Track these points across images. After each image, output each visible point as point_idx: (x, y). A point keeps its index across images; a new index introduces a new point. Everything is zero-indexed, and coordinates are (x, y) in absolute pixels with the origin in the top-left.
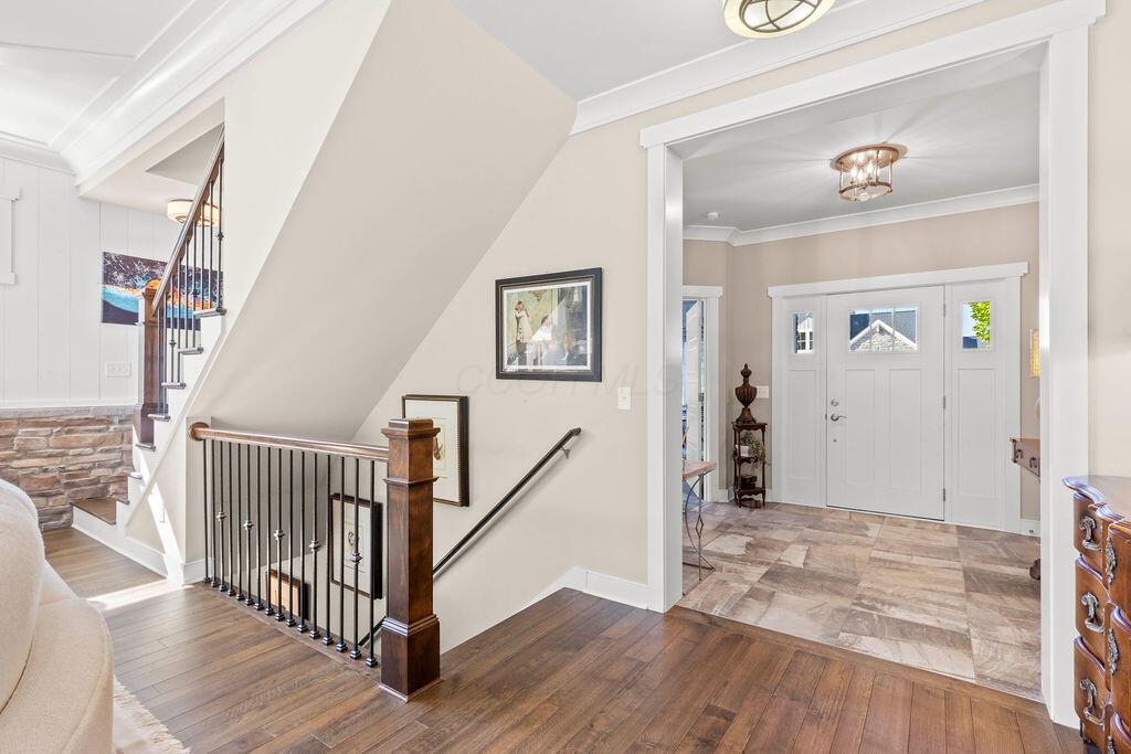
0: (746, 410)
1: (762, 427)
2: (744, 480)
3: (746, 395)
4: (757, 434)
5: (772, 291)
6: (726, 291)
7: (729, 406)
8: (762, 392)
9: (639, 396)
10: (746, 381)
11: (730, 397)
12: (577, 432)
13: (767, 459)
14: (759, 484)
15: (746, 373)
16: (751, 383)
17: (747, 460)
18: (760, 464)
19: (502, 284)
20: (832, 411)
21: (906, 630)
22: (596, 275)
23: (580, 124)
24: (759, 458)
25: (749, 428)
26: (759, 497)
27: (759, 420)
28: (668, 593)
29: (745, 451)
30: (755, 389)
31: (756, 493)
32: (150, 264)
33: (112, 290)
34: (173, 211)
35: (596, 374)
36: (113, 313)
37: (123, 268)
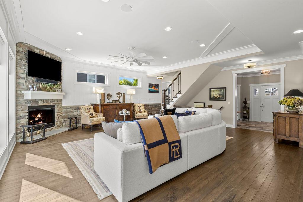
0: (245, 105)
1: (248, 108)
2: (245, 117)
3: (245, 103)
4: (247, 109)
5: (250, 85)
6: (241, 85)
7: (242, 104)
8: (248, 102)
9: (232, 103)
10: (245, 100)
11: (242, 103)
12: (222, 107)
13: (249, 113)
14: (248, 118)
15: (245, 99)
16: (246, 101)
17: (246, 113)
18: (248, 114)
19: (210, 89)
20: (262, 105)
21: (267, 130)
22: (225, 88)
23: (223, 70)
24: (248, 113)
25: (246, 108)
26: (248, 120)
27: (248, 107)
28: (236, 126)
29: (245, 112)
30: (247, 102)
31: (247, 119)
32: (153, 84)
33: (150, 88)
34: (158, 78)
35: (225, 100)
36: (150, 91)
37: (150, 85)
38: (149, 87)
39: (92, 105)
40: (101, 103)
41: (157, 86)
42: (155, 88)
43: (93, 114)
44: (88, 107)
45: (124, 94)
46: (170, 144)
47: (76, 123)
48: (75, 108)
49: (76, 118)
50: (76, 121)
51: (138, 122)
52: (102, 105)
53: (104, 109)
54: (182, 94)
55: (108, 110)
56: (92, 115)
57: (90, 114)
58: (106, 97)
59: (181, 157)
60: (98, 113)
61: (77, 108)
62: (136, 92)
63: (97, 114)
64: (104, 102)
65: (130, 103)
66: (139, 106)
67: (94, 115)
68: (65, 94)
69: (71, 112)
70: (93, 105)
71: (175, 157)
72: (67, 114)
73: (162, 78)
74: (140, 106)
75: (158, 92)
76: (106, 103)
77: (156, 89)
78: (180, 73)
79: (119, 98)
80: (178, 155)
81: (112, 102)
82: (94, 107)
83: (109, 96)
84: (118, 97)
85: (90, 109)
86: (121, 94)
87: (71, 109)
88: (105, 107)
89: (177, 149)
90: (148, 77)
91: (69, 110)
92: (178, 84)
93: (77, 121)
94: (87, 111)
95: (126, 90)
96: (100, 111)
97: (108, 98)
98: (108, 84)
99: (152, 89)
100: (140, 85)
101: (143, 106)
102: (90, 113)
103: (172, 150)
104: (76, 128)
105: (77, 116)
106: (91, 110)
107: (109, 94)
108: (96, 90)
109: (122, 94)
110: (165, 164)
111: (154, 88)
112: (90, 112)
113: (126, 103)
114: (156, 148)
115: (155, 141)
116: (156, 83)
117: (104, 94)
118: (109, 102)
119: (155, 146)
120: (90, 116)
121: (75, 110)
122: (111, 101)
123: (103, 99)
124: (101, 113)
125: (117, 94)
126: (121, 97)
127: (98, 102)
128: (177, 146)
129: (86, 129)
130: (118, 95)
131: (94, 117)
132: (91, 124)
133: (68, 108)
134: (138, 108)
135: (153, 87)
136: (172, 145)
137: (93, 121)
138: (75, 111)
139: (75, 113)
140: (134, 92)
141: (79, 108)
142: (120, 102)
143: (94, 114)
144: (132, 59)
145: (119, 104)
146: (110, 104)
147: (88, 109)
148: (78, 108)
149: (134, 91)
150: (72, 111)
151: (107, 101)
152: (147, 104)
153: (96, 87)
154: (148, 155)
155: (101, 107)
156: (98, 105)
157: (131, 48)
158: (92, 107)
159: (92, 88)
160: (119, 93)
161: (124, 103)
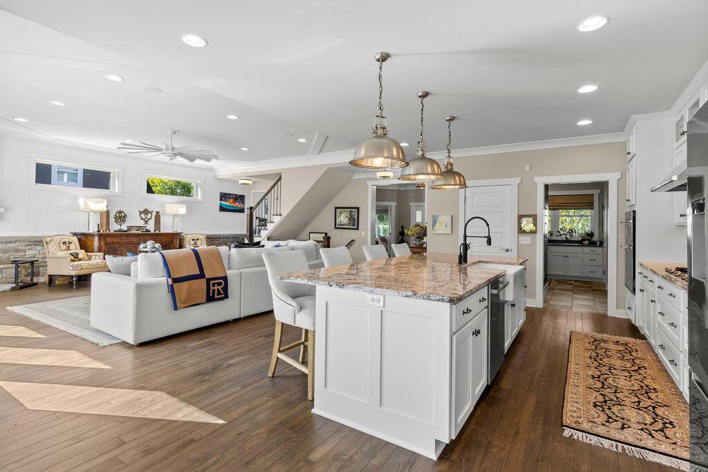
0: (402, 237)
1: (407, 243)
3: (402, 234)
5: (411, 204)
6: (397, 203)
10: (402, 229)
12: (352, 241)
15: (402, 227)
23: (354, 178)
32: (229, 194)
33: (222, 202)
34: (241, 182)
35: (358, 229)
36: (222, 209)
37: (224, 196)
38: (221, 200)
39: (75, 234)
40: (99, 231)
41: (241, 198)
42: (234, 202)
43: (77, 254)
44: (67, 240)
45: (158, 213)
46: (208, 280)
47: (33, 274)
48: (30, 242)
49: (32, 263)
50: (33, 270)
51: (161, 253)
52: (100, 236)
53: (106, 244)
54: (283, 217)
55: (118, 245)
56: (75, 257)
57: (71, 254)
58: (112, 220)
59: (226, 297)
60: (92, 252)
61: (35, 242)
62: (189, 210)
63: (88, 254)
64: (108, 229)
65: (172, 232)
66: (195, 238)
67: (80, 256)
68: (3, 211)
69: (18, 251)
70: (79, 237)
71: (216, 297)
72: (6, 255)
73: (250, 182)
74: (197, 239)
75: (242, 211)
76: (112, 232)
77: (238, 205)
78: (280, 179)
79: (146, 222)
80: (221, 294)
81: (128, 230)
82: (80, 240)
83: (120, 217)
84: (142, 219)
85: (70, 243)
86: (151, 212)
87: (17, 244)
88: (108, 240)
89: (220, 287)
90: (220, 180)
91: (12, 245)
92: (276, 197)
93: (35, 269)
94: (64, 247)
95: (163, 205)
96: (96, 249)
97: (116, 222)
98: (116, 191)
99: (229, 204)
100: (198, 195)
101: (203, 238)
102: (70, 252)
103: (212, 288)
104: (33, 285)
105: (34, 259)
106: (72, 246)
107: (120, 212)
108: (86, 204)
109: (154, 214)
110: (199, 304)
111: (232, 202)
112: (70, 250)
113: (162, 232)
114: (186, 284)
115: (184, 275)
116: (239, 193)
117: (108, 212)
118: (120, 230)
119: (185, 281)
120: (72, 258)
121: (28, 245)
122: (124, 227)
123: (105, 223)
124: (99, 251)
125: (141, 213)
126: (151, 218)
127: (93, 229)
128: (219, 284)
129: (60, 285)
130: (143, 216)
131: (80, 260)
132: (74, 274)
133: (10, 242)
134: (192, 242)
135: (231, 200)
136: (211, 282)
137: (80, 268)
138: (29, 249)
139: (28, 252)
140: (182, 210)
141: (41, 242)
142: (147, 231)
143: (82, 254)
144: (170, 151)
145: (144, 234)
146: (120, 234)
147: (64, 243)
148: (38, 242)
149: (181, 208)
150: (20, 248)
151: (114, 227)
152: (216, 235)
153: (86, 198)
154: (172, 290)
155: (100, 239)
156: (92, 235)
157: (169, 132)
158: (75, 239)
159: (76, 199)
160: (146, 212)
161: (157, 232)
